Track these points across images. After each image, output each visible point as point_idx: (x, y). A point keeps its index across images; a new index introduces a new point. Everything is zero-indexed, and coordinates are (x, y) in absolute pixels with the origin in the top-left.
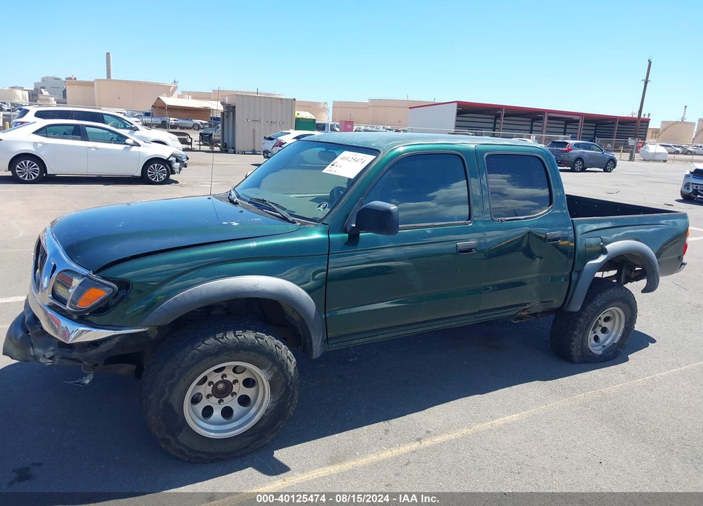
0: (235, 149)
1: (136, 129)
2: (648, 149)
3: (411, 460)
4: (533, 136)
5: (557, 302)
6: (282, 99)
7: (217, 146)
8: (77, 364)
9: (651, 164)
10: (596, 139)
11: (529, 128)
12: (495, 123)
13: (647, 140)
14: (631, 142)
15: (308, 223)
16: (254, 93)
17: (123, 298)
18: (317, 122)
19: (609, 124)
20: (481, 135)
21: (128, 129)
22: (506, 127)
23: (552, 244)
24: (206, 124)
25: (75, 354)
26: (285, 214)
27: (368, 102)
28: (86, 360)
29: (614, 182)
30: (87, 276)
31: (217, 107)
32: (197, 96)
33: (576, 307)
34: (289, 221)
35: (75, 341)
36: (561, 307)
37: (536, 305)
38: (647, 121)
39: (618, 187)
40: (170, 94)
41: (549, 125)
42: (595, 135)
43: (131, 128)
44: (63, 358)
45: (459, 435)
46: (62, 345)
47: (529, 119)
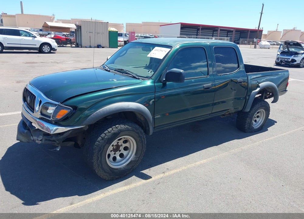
0: (82, 45)
1: (35, 37)
2: (262, 43)
3: (160, 182)
4: (214, 38)
5: (240, 108)
6: (102, 22)
7: (74, 44)
8: (53, 142)
9: (263, 49)
10: (241, 39)
11: (212, 34)
12: (197, 32)
13: (262, 39)
14: (255, 40)
15: (145, 79)
16: (90, 20)
17: (74, 113)
18: (118, 33)
19: (246, 32)
20: (191, 38)
21: (31, 37)
22: (202, 34)
23: (240, 84)
24: (69, 34)
25: (54, 138)
26: (134, 75)
27: (141, 23)
28: (57, 141)
29: (248, 58)
30: (58, 105)
31: (73, 26)
32: (64, 21)
33: (248, 110)
34: (137, 78)
35: (55, 133)
36: (242, 110)
37: (232, 110)
38: (262, 31)
39: (249, 60)
40: (52, 21)
41: (220, 33)
42: (240, 37)
43: (33, 37)
44: (46, 140)
45: (181, 170)
46: (48, 135)
47: (212, 30)
